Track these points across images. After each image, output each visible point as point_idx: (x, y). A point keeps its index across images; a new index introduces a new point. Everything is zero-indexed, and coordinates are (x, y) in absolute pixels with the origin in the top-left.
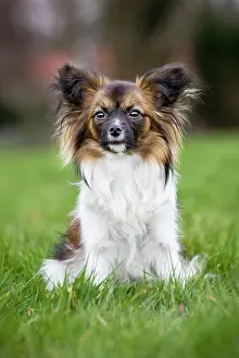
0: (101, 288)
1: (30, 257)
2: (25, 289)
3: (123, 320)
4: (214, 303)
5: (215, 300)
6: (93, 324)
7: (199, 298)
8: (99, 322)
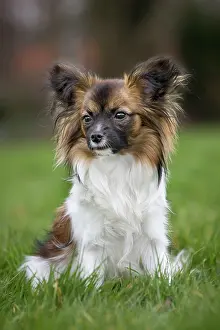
0: (88, 283)
1: (15, 253)
2: (9, 286)
3: (108, 317)
4: (201, 298)
5: (201, 295)
6: (79, 321)
7: (185, 293)
8: (84, 319)
